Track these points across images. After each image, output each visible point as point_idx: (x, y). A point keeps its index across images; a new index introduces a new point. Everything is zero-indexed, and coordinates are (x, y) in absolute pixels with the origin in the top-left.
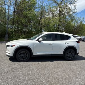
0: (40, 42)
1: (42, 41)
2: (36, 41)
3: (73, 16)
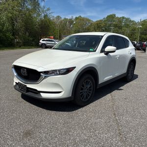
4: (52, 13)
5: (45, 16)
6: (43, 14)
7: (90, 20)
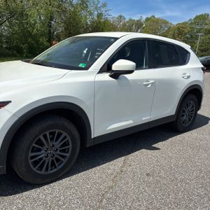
4: (109, 10)
5: (100, 15)
6: (96, 13)
7: (168, 22)
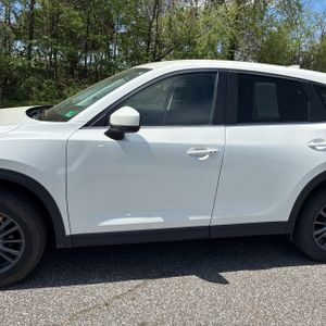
0: (118, 133)
1: (135, 129)
2: (90, 124)
3: (297, 4)
